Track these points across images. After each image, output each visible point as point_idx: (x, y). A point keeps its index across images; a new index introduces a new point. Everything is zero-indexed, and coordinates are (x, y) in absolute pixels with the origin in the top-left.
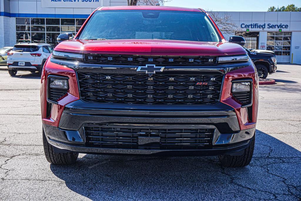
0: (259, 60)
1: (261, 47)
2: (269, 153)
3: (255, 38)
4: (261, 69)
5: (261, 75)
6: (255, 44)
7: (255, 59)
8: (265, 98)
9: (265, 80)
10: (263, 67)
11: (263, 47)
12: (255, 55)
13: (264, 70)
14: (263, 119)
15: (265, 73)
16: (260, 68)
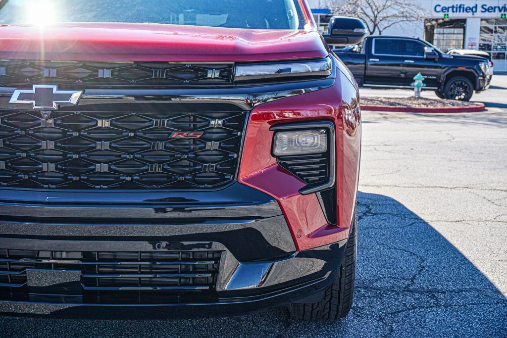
0: (457, 67)
1: (469, 45)
2: (414, 277)
3: (461, 30)
4: (462, 83)
5: (460, 95)
6: (461, 40)
7: (450, 66)
8: (456, 139)
9: (466, 103)
10: (465, 81)
11: (472, 46)
12: (450, 59)
13: (466, 85)
14: (435, 185)
15: (468, 90)
16: (460, 82)
